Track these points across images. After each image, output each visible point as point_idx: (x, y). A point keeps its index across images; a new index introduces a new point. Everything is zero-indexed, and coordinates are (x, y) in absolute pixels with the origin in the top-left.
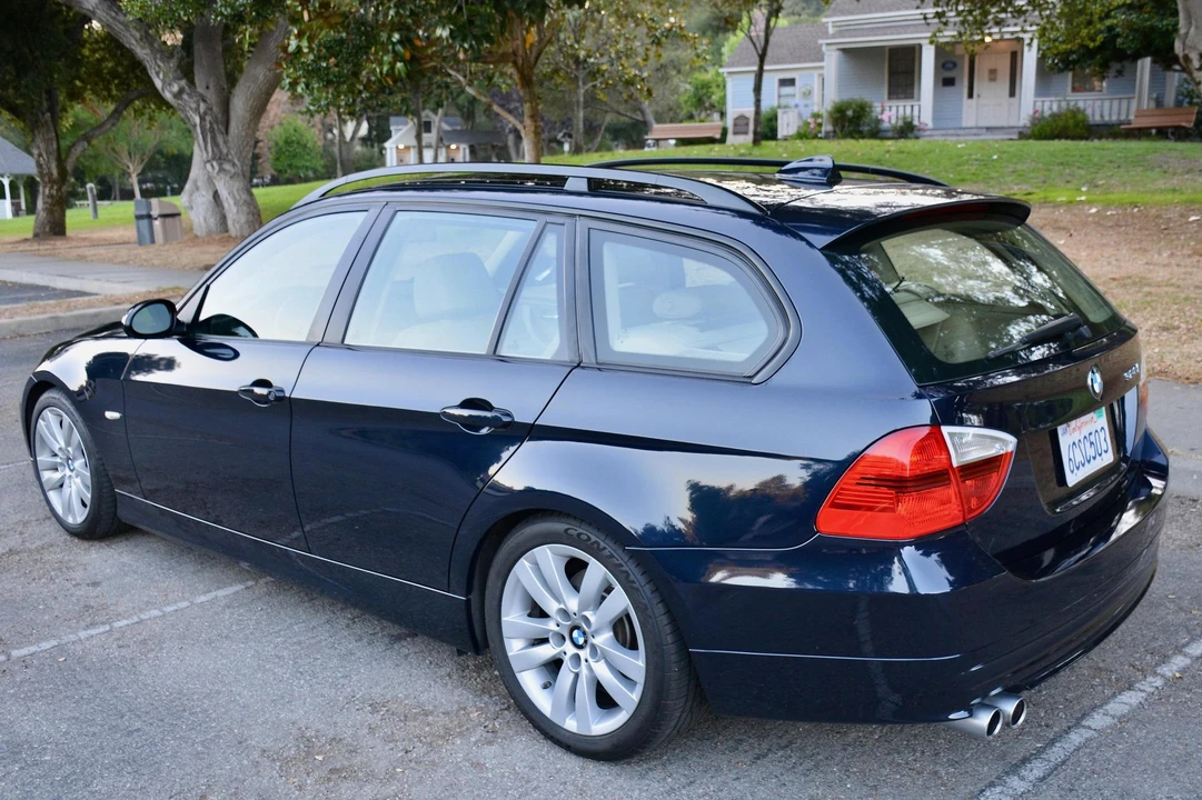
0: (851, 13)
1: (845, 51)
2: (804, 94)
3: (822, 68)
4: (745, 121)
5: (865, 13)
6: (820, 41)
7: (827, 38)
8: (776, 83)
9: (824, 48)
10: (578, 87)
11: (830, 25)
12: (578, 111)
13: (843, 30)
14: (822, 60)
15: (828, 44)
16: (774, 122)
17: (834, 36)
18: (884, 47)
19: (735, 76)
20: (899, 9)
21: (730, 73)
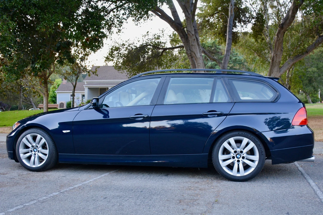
0: (91, 80)
1: (89, 88)
2: (77, 98)
3: (84, 92)
4: (63, 104)
5: (94, 80)
6: (84, 86)
7: (85, 85)
8: (70, 96)
9: (85, 87)
10: (21, 93)
11: (85, 82)
12: (21, 99)
13: (88, 84)
14: (84, 90)
15: (86, 86)
16: (70, 105)
17: (87, 85)
18: (98, 88)
19: (59, 93)
20: (102, 80)
21: (57, 92)
